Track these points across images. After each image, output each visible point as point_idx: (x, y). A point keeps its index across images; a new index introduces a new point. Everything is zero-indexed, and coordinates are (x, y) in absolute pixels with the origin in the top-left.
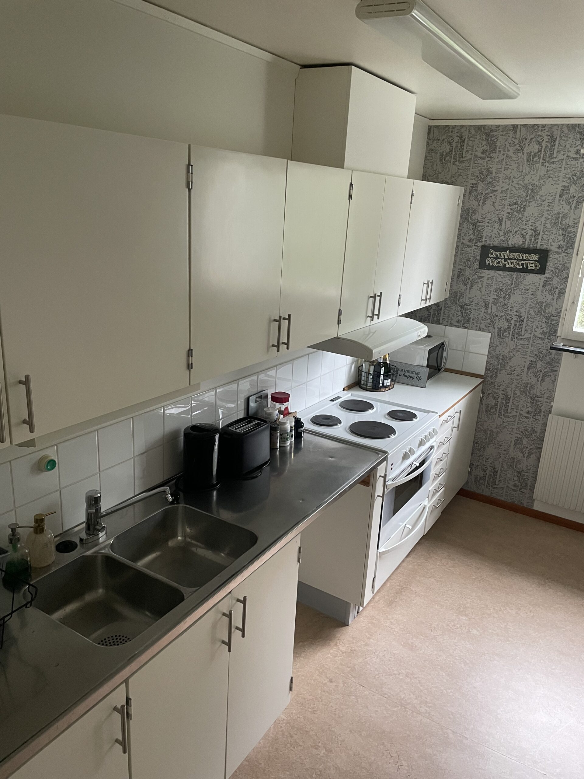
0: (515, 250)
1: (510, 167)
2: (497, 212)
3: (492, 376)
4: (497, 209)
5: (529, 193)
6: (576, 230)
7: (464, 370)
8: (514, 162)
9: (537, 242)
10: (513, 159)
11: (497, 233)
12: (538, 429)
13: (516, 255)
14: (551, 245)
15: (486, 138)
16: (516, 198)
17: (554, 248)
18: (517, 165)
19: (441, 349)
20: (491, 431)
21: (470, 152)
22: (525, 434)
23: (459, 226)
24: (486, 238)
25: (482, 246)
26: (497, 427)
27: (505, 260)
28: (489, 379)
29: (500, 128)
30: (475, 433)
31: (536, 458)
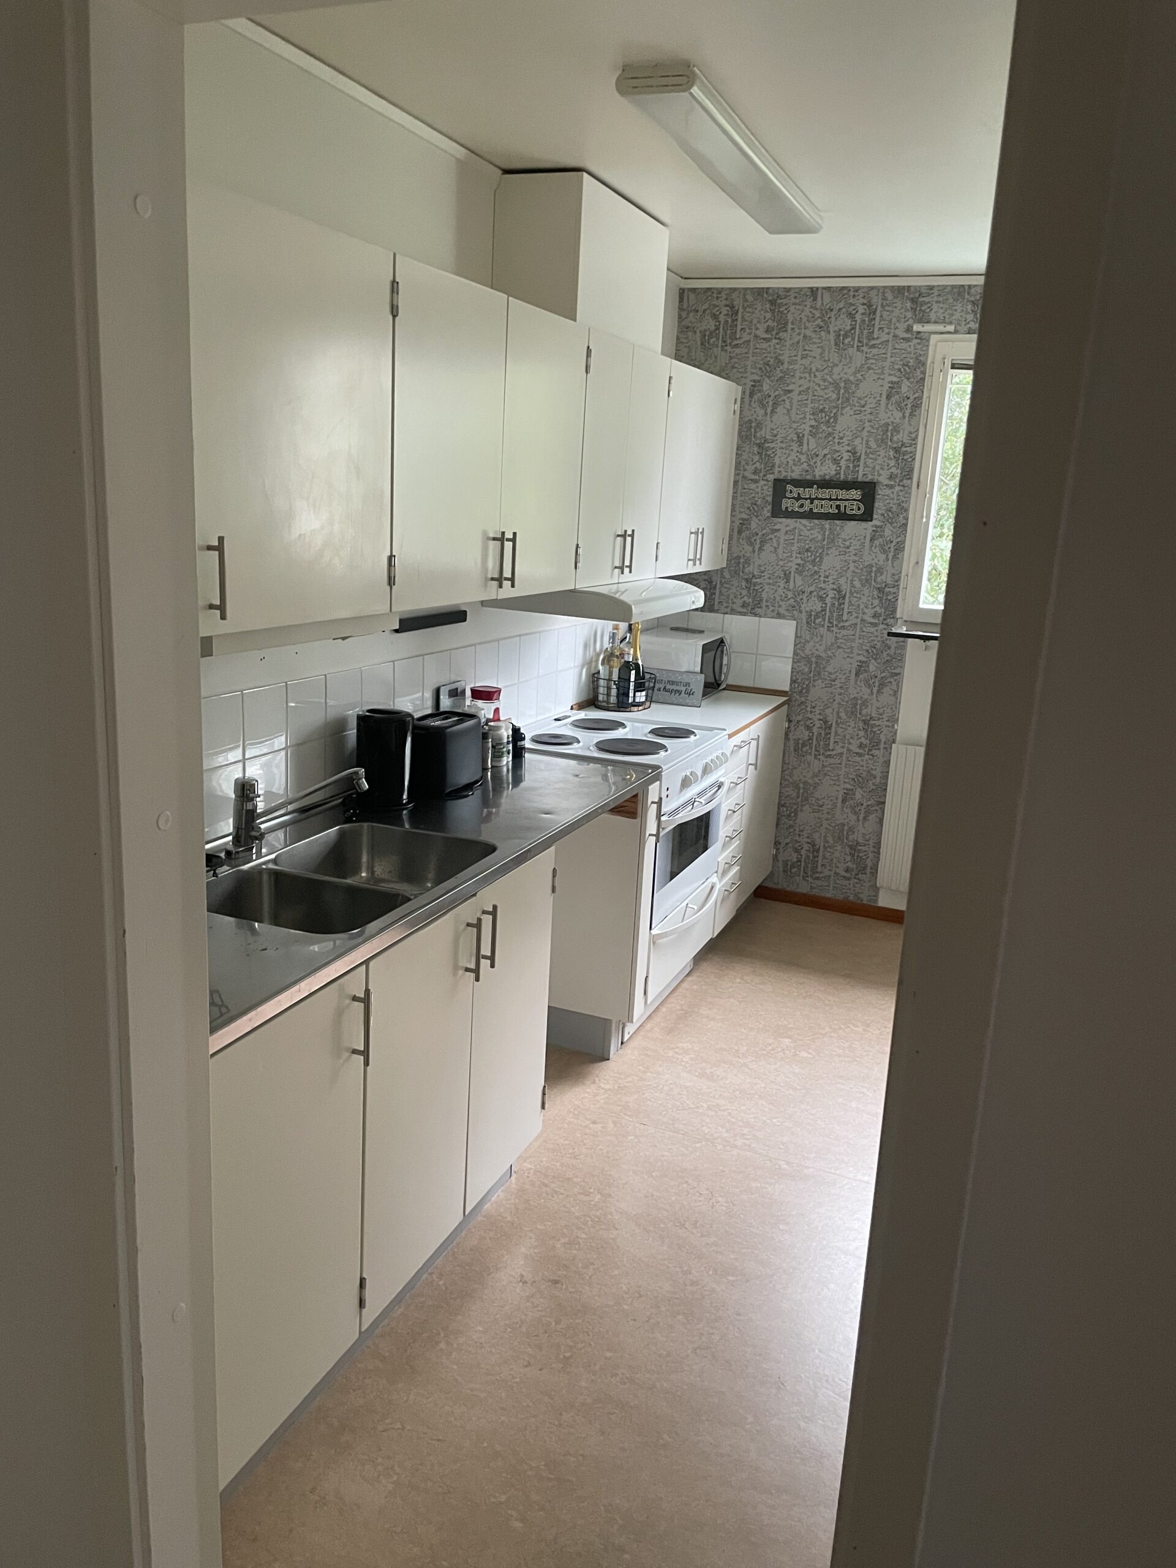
0: (825, 484)
1: (811, 353)
2: (795, 426)
3: (801, 691)
4: (793, 420)
5: (841, 393)
6: (914, 450)
7: (757, 686)
8: (816, 346)
9: (858, 471)
10: (814, 340)
11: (797, 459)
12: (877, 773)
13: (826, 493)
14: (880, 475)
15: (772, 308)
16: (821, 402)
17: (883, 479)
18: (820, 350)
19: (720, 649)
20: (805, 783)
21: (748, 331)
22: (857, 782)
23: (737, 449)
24: (779, 467)
25: (775, 480)
26: (815, 775)
27: (812, 500)
28: (797, 697)
29: (792, 291)
30: (780, 790)
31: (878, 820)
